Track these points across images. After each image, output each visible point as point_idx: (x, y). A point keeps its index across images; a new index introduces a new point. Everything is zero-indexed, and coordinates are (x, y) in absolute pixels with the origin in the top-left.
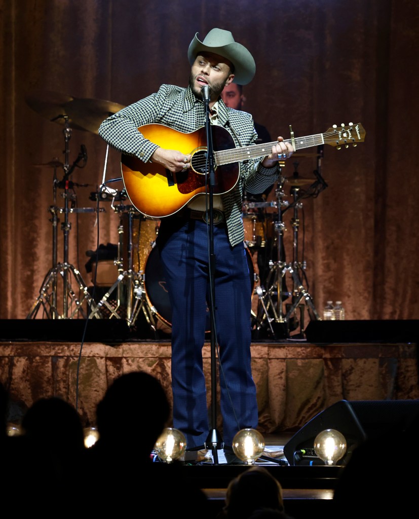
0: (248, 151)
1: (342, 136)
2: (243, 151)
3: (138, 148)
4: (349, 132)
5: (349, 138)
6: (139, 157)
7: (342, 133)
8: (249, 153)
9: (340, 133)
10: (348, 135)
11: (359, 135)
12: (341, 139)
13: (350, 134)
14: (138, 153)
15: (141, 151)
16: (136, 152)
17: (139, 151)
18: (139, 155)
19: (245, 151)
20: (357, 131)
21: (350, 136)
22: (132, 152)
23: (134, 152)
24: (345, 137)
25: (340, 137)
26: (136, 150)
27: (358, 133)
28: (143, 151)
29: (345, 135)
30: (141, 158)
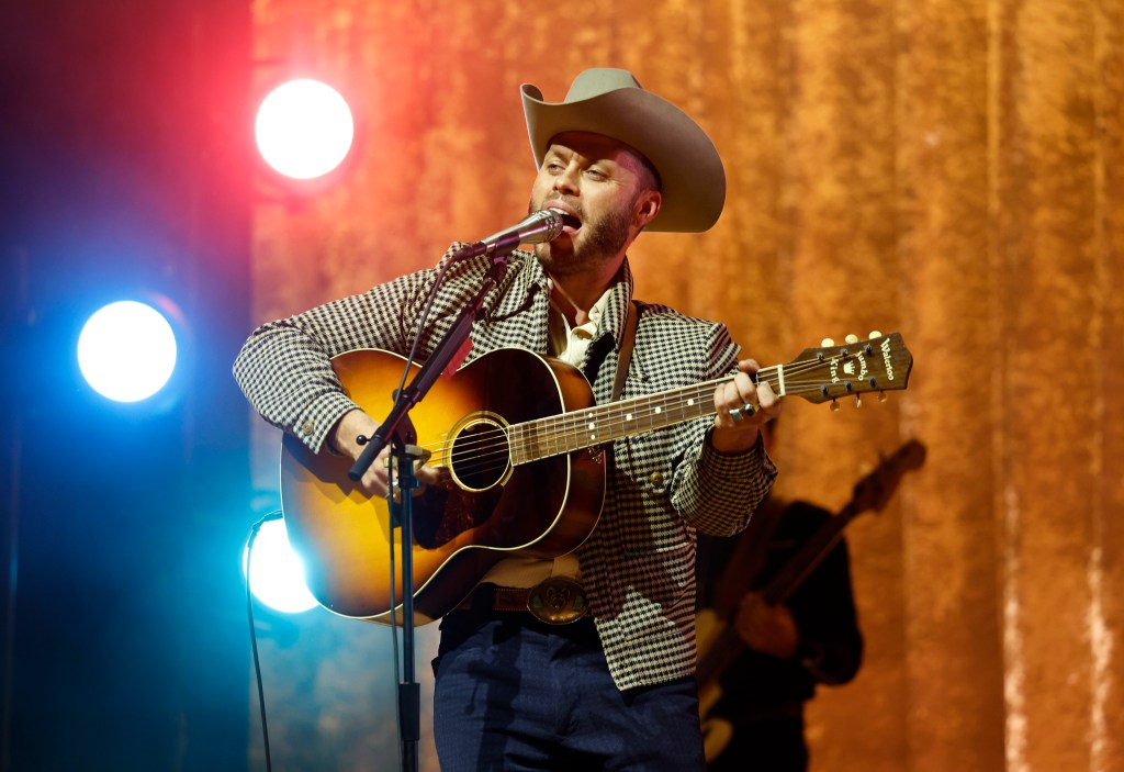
0: (590, 420)
1: (840, 373)
2: (578, 422)
3: (298, 410)
4: (861, 359)
5: (861, 378)
6: (300, 435)
7: (841, 364)
8: (592, 426)
9: (834, 362)
10: (857, 370)
11: (889, 369)
12: (835, 380)
13: (864, 365)
14: (299, 423)
15: (307, 418)
16: (294, 421)
17: (302, 418)
18: (300, 429)
19: (582, 421)
20: (886, 357)
21: (864, 372)
22: (284, 419)
23: (289, 420)
24: (849, 375)
25: (834, 373)
26: (293, 415)
27: (887, 361)
28: (311, 418)
29: (848, 368)
30: (306, 440)
